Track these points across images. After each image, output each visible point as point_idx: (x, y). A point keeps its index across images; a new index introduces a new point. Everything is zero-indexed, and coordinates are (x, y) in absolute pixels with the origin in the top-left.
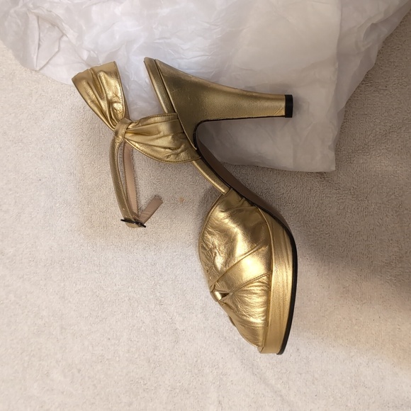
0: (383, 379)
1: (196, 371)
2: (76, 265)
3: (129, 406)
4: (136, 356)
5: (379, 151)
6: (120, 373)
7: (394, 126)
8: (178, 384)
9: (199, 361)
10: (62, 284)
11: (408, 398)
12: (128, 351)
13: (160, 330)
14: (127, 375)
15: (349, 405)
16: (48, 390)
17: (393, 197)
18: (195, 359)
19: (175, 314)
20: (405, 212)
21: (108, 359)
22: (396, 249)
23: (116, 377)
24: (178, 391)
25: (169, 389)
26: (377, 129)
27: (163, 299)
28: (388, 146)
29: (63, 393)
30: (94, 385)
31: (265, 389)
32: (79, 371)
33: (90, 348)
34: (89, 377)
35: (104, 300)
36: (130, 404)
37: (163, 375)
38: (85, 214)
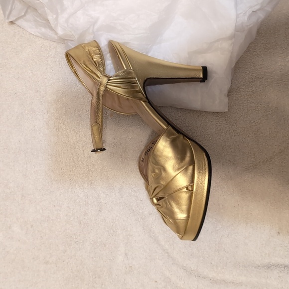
0: (237, 247)
1: (112, 232)
2: (35, 153)
3: (64, 253)
4: (72, 219)
5: (247, 92)
6: (60, 230)
7: (258, 76)
8: (99, 240)
9: (114, 225)
10: (25, 166)
11: (253, 261)
12: (67, 215)
13: (89, 202)
14: (64, 231)
15: (213, 263)
16: (9, 238)
17: (254, 124)
18: (112, 224)
19: (101, 192)
20: (261, 135)
21: (52, 220)
22: (253, 159)
23: (57, 232)
24: (98, 244)
25: (93, 243)
26: (247, 78)
27: (93, 181)
28: (253, 90)
29: (19, 240)
30: (42, 237)
31: (157, 248)
32: (32, 226)
33: (41, 211)
34: (38, 231)
35: (53, 179)
36: (65, 251)
37: (89, 233)
38: (45, 120)
